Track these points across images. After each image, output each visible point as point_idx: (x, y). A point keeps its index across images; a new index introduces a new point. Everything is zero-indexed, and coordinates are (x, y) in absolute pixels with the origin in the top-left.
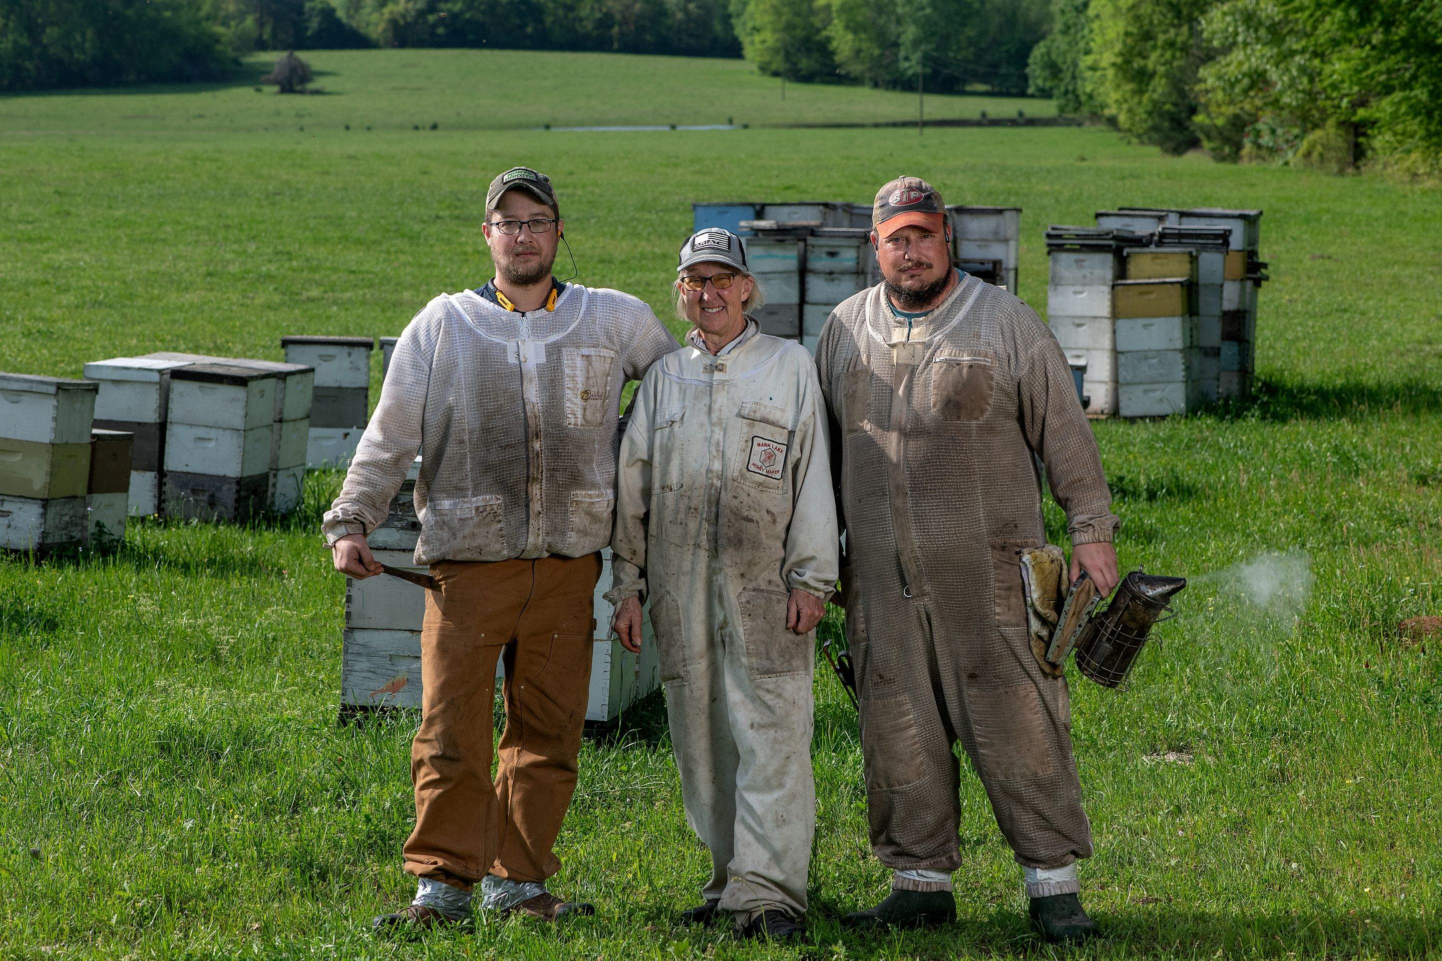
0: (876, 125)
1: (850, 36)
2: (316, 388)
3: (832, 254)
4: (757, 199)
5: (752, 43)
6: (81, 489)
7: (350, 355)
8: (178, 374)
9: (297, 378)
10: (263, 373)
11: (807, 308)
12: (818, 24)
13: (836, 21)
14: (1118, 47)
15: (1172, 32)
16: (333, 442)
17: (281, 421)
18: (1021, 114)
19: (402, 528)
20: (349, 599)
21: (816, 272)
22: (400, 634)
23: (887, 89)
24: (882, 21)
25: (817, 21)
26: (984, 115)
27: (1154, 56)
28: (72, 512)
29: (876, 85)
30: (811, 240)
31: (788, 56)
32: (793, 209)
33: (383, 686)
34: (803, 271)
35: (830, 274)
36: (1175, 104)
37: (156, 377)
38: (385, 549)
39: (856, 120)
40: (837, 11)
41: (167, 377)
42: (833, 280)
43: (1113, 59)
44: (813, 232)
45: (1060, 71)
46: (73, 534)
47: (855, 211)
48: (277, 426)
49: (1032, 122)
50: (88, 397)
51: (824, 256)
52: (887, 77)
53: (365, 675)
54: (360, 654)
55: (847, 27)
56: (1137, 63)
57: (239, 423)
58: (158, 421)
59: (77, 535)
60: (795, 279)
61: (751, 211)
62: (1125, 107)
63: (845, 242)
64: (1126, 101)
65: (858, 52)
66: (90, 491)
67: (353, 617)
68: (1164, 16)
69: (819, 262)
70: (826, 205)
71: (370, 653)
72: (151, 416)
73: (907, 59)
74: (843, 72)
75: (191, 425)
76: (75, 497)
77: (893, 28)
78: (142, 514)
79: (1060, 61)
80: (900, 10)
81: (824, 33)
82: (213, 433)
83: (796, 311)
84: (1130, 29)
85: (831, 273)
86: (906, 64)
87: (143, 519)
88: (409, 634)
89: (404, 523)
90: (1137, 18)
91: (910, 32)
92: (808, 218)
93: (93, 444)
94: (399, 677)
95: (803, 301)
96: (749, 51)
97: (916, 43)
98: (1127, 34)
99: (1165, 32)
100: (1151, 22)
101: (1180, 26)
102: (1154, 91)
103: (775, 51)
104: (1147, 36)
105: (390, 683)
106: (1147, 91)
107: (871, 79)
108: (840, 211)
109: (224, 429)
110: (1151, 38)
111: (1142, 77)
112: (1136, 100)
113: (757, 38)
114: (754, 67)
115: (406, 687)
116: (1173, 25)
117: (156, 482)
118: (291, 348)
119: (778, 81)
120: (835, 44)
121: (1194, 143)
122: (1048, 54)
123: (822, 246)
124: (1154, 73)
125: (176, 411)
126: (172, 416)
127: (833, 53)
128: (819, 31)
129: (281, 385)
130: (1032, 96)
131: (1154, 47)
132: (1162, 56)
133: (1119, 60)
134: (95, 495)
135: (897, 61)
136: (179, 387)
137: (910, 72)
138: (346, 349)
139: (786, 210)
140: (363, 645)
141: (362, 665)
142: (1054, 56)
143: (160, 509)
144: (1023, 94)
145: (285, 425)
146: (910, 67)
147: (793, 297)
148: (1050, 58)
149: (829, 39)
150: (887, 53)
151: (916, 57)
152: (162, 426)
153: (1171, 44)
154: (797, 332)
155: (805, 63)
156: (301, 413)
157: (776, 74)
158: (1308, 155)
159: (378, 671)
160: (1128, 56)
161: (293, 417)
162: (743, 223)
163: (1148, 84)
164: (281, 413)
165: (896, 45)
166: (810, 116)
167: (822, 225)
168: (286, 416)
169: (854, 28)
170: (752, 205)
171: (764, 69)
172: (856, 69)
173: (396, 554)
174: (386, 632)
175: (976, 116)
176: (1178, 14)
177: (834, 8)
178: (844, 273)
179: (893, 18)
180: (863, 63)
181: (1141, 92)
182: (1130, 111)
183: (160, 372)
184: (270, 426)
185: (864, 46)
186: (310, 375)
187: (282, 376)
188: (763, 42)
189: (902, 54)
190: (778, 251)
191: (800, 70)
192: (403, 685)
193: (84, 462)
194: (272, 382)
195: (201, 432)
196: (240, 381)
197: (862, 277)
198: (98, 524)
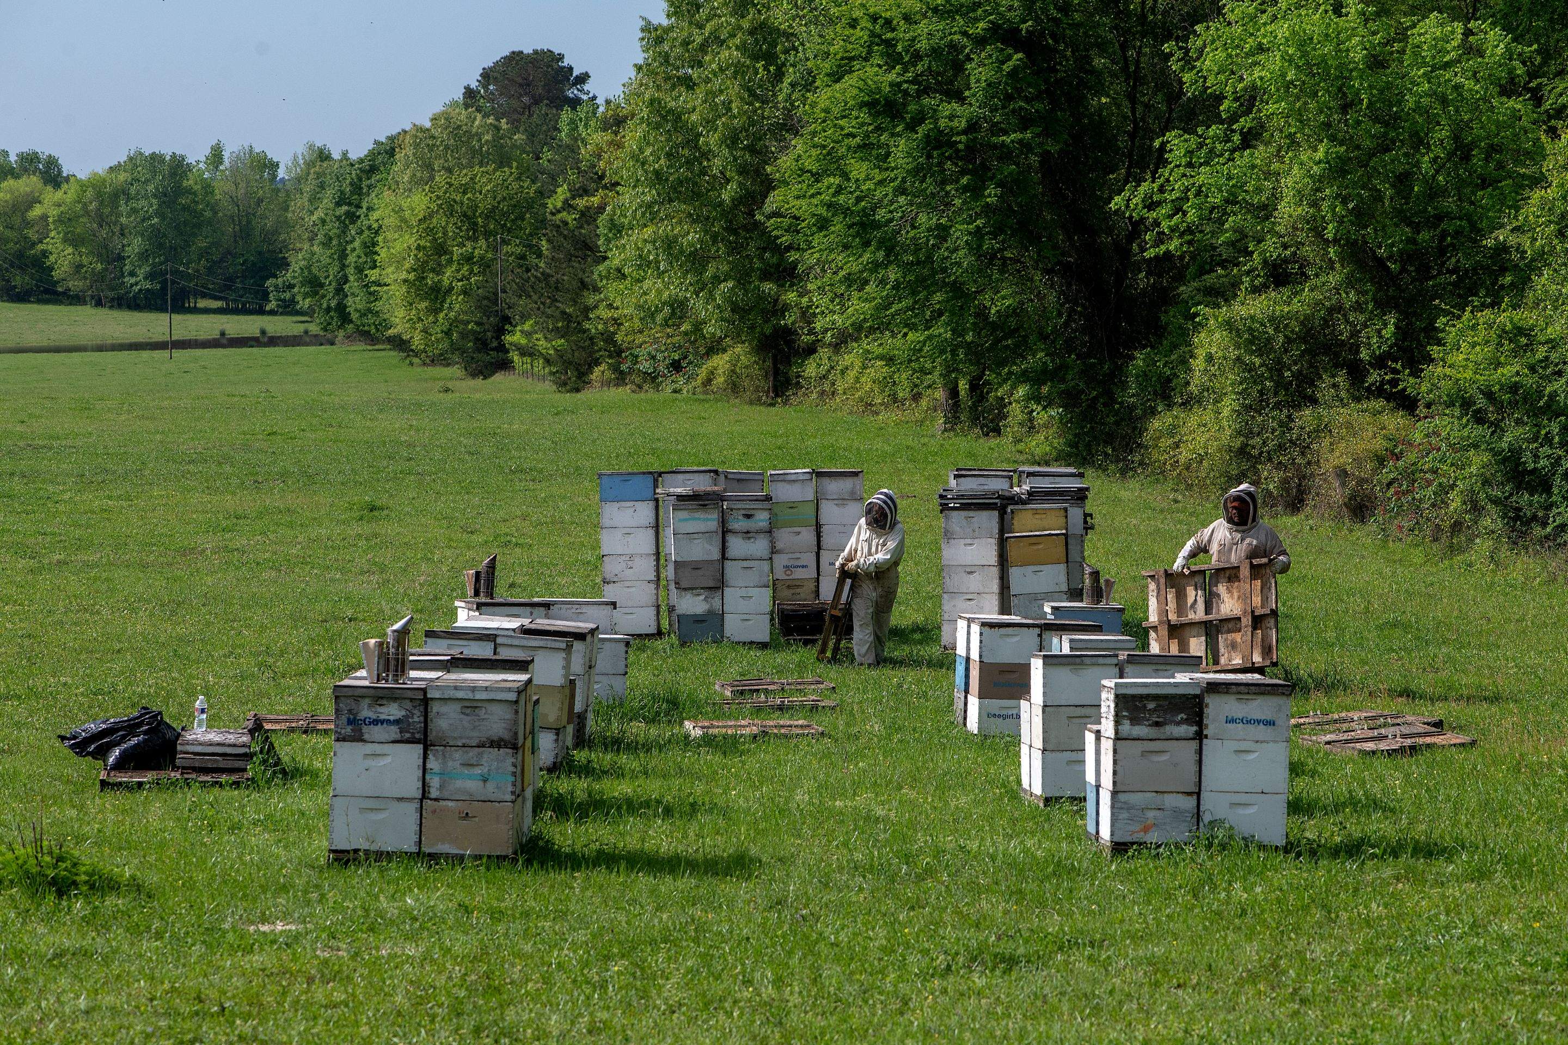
0: (100, 348)
1: (70, 250)
12: (35, 238)
13: (52, 234)
14: (410, 262)
15: (469, 245)
18: (263, 332)
23: (111, 307)
24: (104, 233)
25: (32, 234)
26: (223, 334)
27: (448, 272)
29: (99, 304)
36: (477, 324)
39: (83, 342)
40: (54, 222)
43: (404, 275)
45: (322, 285)
49: (273, 341)
52: (111, 294)
55: (65, 240)
56: (431, 279)
62: (419, 326)
64: (420, 319)
65: (78, 267)
68: (459, 228)
73: (132, 274)
74: (60, 289)
77: (116, 243)
79: (322, 275)
80: (123, 220)
81: (40, 247)
84: (422, 243)
86: (133, 280)
90: (430, 231)
91: (135, 245)
97: (144, 256)
98: (419, 248)
99: (462, 245)
100: (445, 233)
101: (476, 239)
102: (450, 308)
104: (441, 249)
106: (441, 310)
107: (92, 297)
110: (445, 253)
111: (437, 295)
112: (431, 319)
116: (469, 239)
120: (52, 258)
121: (504, 365)
122: (309, 267)
124: (451, 289)
127: (51, 269)
128: (34, 244)
130: (272, 313)
131: (450, 261)
132: (458, 271)
133: (412, 276)
135: (123, 276)
137: (136, 289)
142: (315, 270)
144: (261, 311)
146: (136, 284)
148: (310, 272)
149: (45, 254)
150: (112, 267)
151: (141, 273)
153: (469, 259)
155: (19, 280)
158: (708, 381)
160: (421, 269)
163: (444, 301)
165: (120, 258)
166: (33, 339)
169: (73, 241)
172: (75, 285)
175: (216, 334)
176: (474, 226)
177: (51, 220)
179: (117, 229)
180: (85, 278)
181: (436, 311)
182: (425, 331)
185: (85, 260)
189: (127, 268)
191: (15, 287)
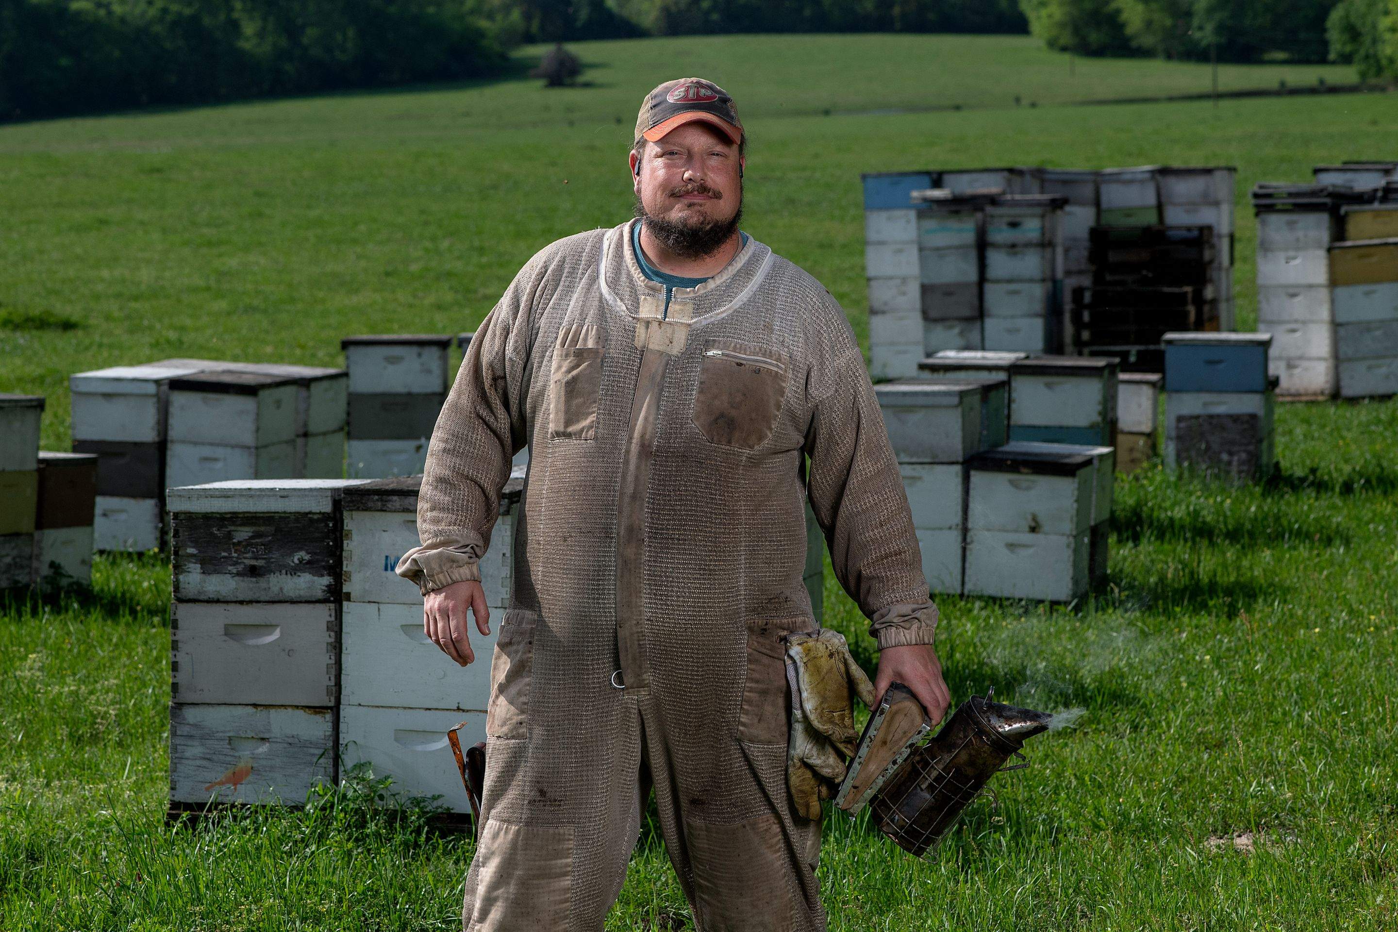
0: (1171, 99)
1: (1140, 7)
2: (350, 395)
3: (1014, 225)
4: (934, 167)
5: (1039, 18)
6: (27, 524)
7: (419, 355)
8: (178, 384)
9: (325, 384)
10: (278, 380)
11: (989, 288)
16: (403, 457)
17: (306, 435)
18: (1322, 82)
19: (238, 574)
20: (175, 667)
21: (996, 246)
22: (240, 710)
23: (1181, 60)
26: (1283, 84)
28: (15, 552)
29: (1169, 56)
30: (989, 209)
31: (1076, 30)
32: (974, 176)
33: (221, 777)
34: (982, 245)
35: (1012, 248)
37: (152, 389)
38: (218, 601)
39: (1149, 94)
41: (165, 388)
42: (1015, 254)
44: (993, 200)
45: (1360, 34)
46: (19, 578)
47: (1047, 176)
48: (300, 441)
49: (1334, 90)
50: (30, 416)
51: (1005, 227)
52: (1181, 48)
53: (198, 763)
54: (191, 737)
57: (248, 438)
58: (157, 439)
59: (23, 578)
60: (973, 255)
61: (926, 180)
63: (1029, 211)
65: (1149, 24)
66: (41, 524)
67: (182, 689)
69: (1000, 234)
70: (1011, 170)
71: (206, 736)
72: (147, 434)
73: (1201, 28)
74: (1135, 45)
75: (195, 444)
76: (17, 535)
78: (139, 549)
79: (1359, 24)
82: (220, 452)
83: (975, 290)
85: (1013, 246)
86: (1200, 34)
87: (140, 555)
88: (250, 710)
89: (240, 568)
92: (990, 186)
93: (39, 470)
94: (242, 764)
95: (982, 279)
96: (1036, 26)
97: (1210, 11)
103: (1062, 25)
105: (229, 773)
107: (1164, 51)
108: (1028, 177)
109: (233, 447)
113: (1044, 12)
114: (1042, 43)
115: (251, 778)
117: (156, 511)
118: (352, 350)
119: (1066, 57)
120: (1125, 15)
122: (1347, 16)
123: (1001, 216)
125: (177, 427)
126: (172, 434)
127: (1123, 25)
129: (303, 392)
130: (1334, 63)
134: (46, 532)
135: (1190, 31)
136: (179, 399)
137: (1204, 42)
138: (415, 350)
139: (965, 178)
140: (195, 726)
141: (195, 750)
142: (1353, 19)
143: (163, 545)
144: (1322, 60)
145: (311, 441)
146: (1203, 37)
147: (972, 275)
148: (1348, 21)
149: (1118, 11)
150: (1180, 22)
151: (1209, 28)
152: (162, 446)
154: (976, 313)
155: (1094, 37)
156: (334, 424)
157: (1064, 49)
159: (215, 757)
161: (323, 429)
162: (915, 194)
164: (305, 425)
165: (1188, 14)
166: (1101, 92)
167: (1004, 193)
168: (312, 428)
170: (928, 173)
171: (1052, 44)
172: (1148, 41)
173: (231, 607)
174: (223, 708)
175: (1274, 85)
178: (1028, 245)
180: (1155, 34)
183: (158, 382)
184: (291, 442)
185: (1157, 16)
186: (343, 381)
187: (305, 383)
188: (1050, 16)
189: (1196, 22)
190: (953, 224)
191: (1090, 44)
192: (247, 774)
193: (30, 492)
194: (290, 390)
195: (207, 451)
196: (249, 390)
197: (1048, 251)
198: (53, 565)
